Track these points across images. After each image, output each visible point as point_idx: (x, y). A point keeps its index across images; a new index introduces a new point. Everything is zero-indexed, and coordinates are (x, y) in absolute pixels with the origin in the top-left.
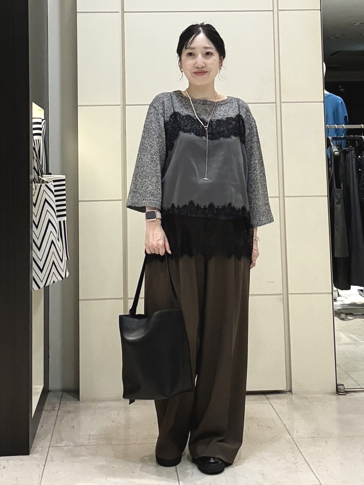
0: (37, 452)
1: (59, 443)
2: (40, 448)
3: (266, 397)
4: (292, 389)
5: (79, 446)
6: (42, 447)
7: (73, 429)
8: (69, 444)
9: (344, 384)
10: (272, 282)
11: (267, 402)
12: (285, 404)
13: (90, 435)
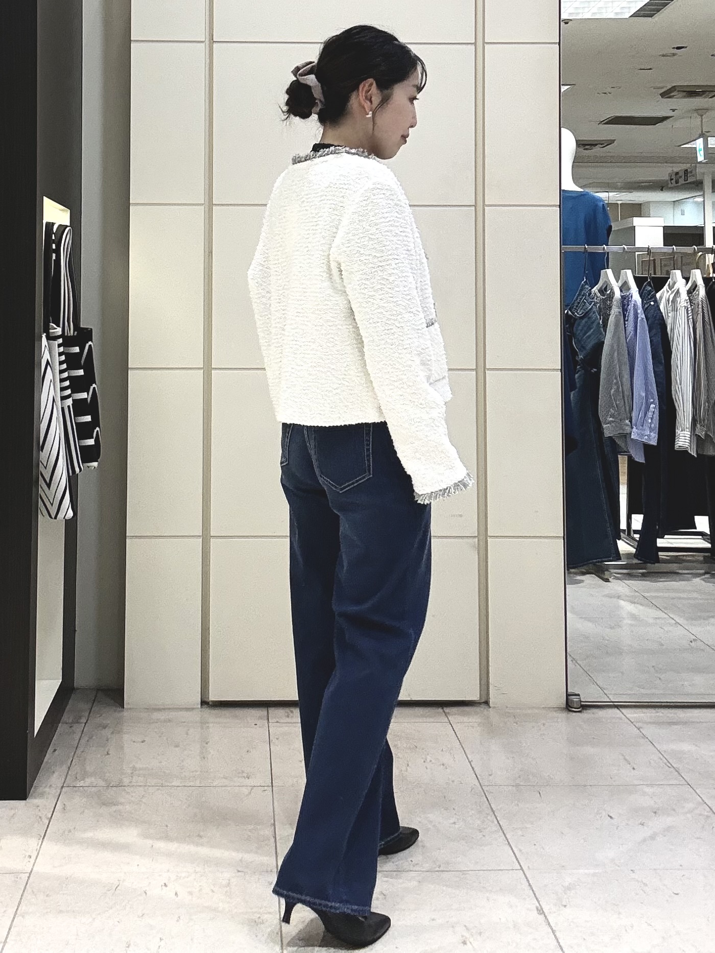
0: (42, 795)
1: (80, 781)
2: (47, 790)
3: (444, 711)
4: (490, 698)
5: (112, 787)
6: (50, 786)
7: (107, 756)
8: (97, 784)
9: (578, 693)
10: (461, 516)
11: (446, 720)
12: (476, 725)
13: (134, 769)
